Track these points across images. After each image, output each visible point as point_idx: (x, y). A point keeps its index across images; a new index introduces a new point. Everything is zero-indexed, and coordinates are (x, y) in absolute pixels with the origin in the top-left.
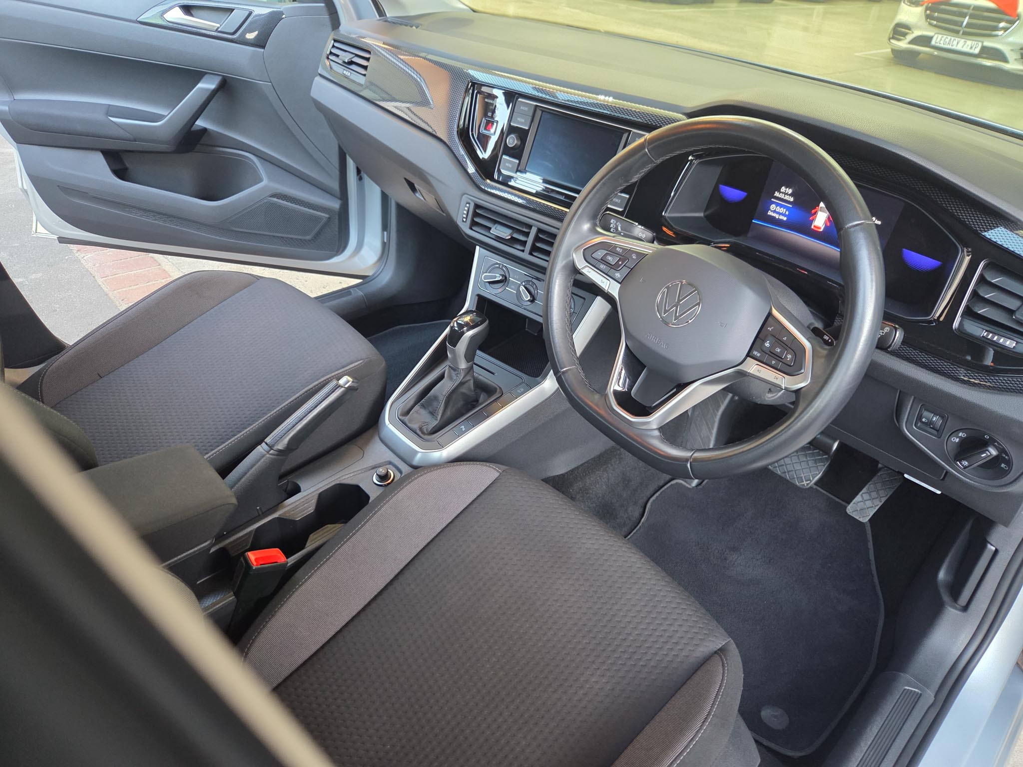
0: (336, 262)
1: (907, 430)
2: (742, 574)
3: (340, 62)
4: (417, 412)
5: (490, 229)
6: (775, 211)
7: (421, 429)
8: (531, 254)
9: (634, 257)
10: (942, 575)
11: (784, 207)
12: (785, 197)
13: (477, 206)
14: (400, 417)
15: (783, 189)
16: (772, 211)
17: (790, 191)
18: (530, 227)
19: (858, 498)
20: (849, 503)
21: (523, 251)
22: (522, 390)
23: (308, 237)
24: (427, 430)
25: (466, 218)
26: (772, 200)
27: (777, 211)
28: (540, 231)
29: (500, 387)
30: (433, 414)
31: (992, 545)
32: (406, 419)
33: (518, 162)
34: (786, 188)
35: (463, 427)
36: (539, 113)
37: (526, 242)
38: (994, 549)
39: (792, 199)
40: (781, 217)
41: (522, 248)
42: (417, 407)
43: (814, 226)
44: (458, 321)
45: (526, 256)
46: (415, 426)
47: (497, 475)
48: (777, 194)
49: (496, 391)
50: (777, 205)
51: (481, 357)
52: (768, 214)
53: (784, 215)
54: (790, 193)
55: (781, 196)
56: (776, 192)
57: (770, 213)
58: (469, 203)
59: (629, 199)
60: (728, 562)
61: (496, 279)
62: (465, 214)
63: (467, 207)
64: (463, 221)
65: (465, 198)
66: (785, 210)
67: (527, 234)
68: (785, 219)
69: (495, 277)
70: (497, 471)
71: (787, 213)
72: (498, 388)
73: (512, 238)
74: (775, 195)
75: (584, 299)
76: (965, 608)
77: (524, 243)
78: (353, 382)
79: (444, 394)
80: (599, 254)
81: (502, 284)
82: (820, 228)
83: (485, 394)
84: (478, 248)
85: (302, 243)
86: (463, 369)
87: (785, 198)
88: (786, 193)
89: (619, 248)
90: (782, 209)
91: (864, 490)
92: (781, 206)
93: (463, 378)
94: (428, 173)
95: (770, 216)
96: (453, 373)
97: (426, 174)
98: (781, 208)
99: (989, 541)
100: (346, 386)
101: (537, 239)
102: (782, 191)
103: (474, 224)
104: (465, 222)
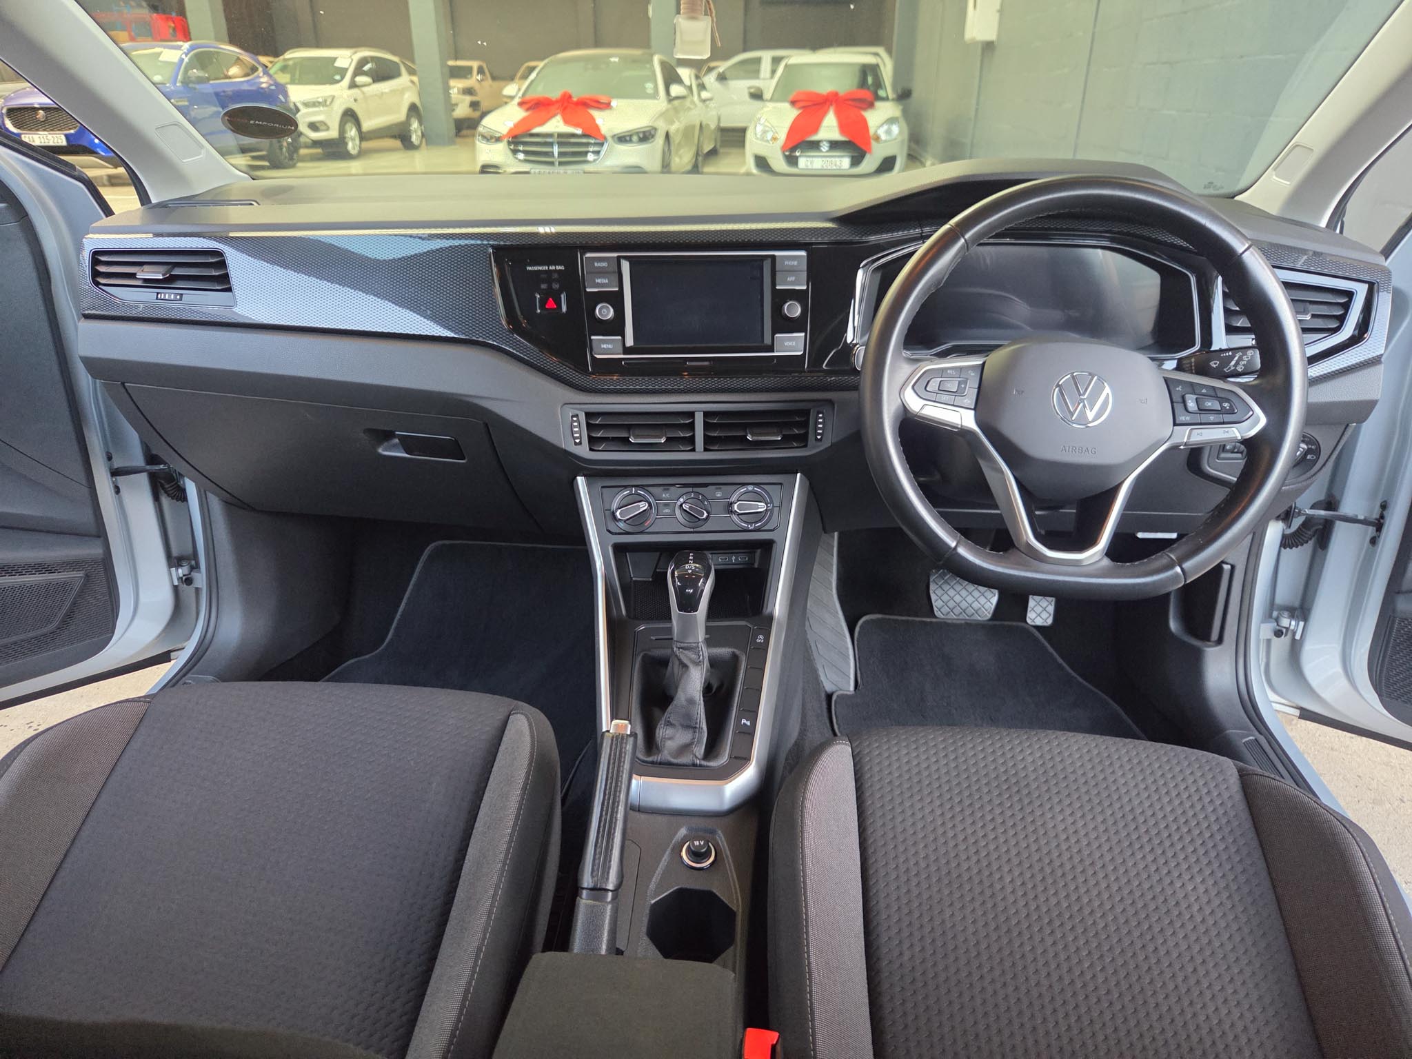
1: (1210, 467)
5: (626, 439)
8: (706, 450)
13: (589, 415)
18: (691, 414)
20: (1026, 619)
21: (693, 450)
23: (51, 627)
25: (580, 438)
28: (707, 414)
30: (692, 728)
31: (1227, 564)
33: (620, 338)
35: (745, 721)
36: (626, 266)
37: (693, 437)
38: (1229, 567)
41: (690, 447)
45: (700, 454)
47: (848, 748)
58: (577, 416)
59: (806, 336)
62: (575, 433)
63: (575, 421)
64: (575, 443)
65: (567, 411)
67: (691, 426)
69: (637, 508)
70: (845, 747)
73: (668, 439)
75: (781, 484)
76: (1220, 641)
77: (691, 440)
81: (649, 514)
84: (581, 481)
85: (41, 643)
86: (701, 643)
94: (471, 396)
101: (707, 426)
103: (596, 441)
104: (580, 443)
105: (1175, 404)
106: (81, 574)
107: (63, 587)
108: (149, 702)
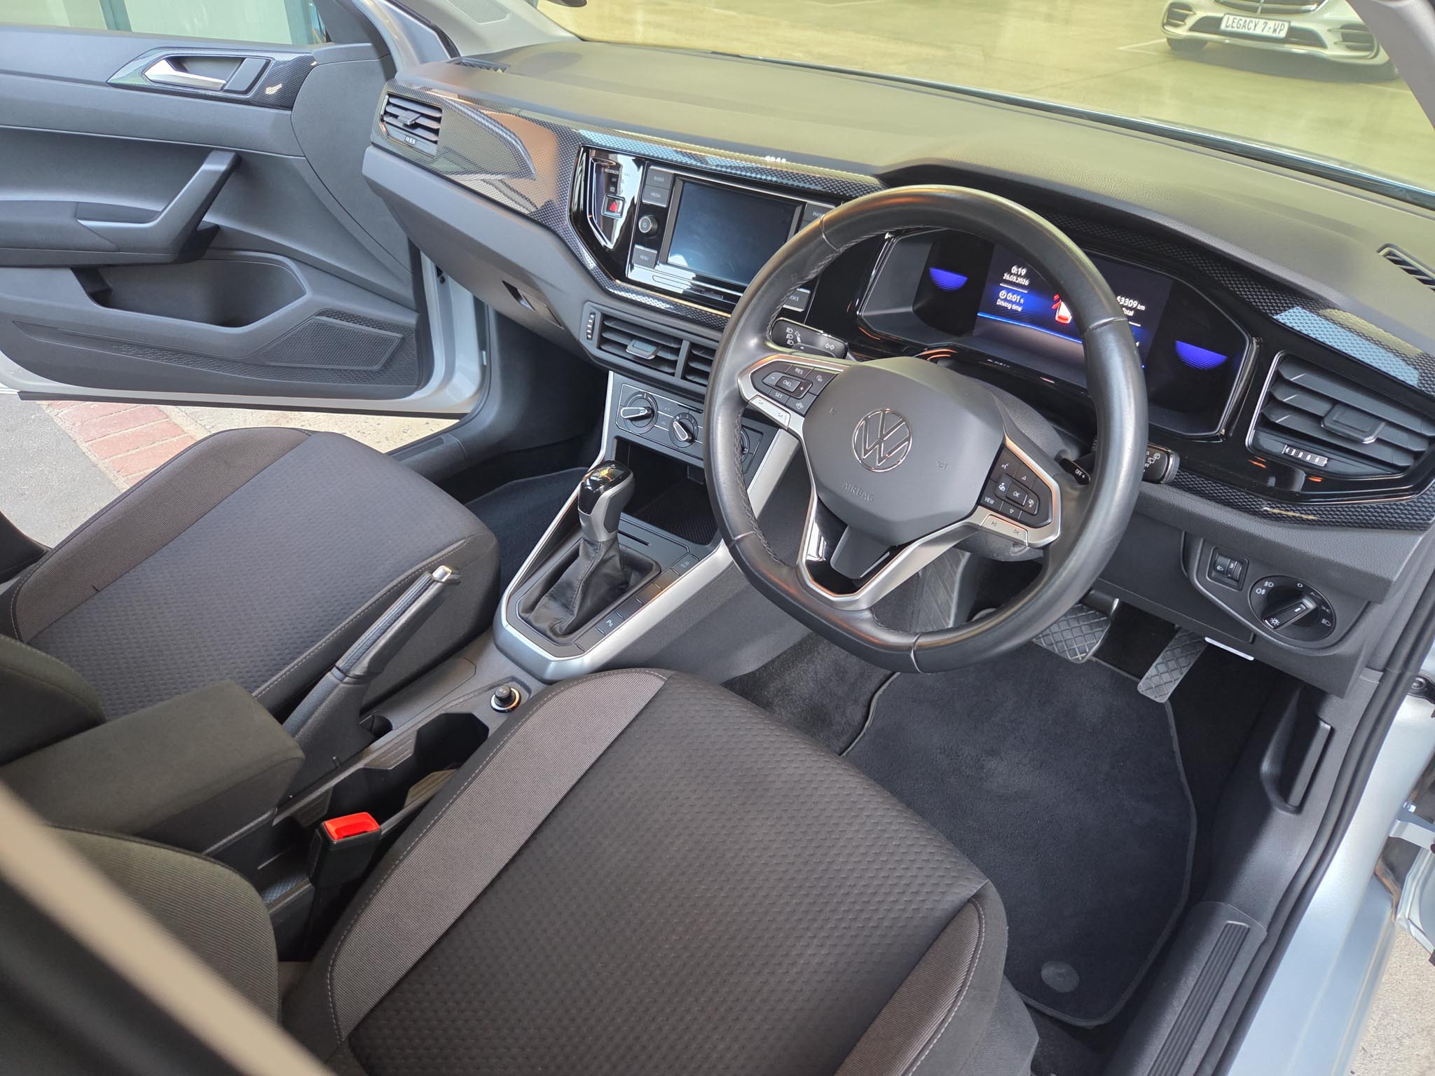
0: (418, 398)
1: (1199, 582)
2: (1006, 786)
3: (400, 125)
4: (544, 606)
5: (625, 346)
6: (1005, 300)
7: (552, 629)
8: (684, 378)
9: (819, 380)
10: (1266, 766)
11: (1018, 293)
12: (1017, 280)
13: (606, 317)
14: (522, 615)
15: (1014, 270)
16: (1002, 300)
17: (1024, 272)
18: (680, 341)
19: (1152, 671)
20: (1141, 678)
21: (673, 374)
22: (687, 563)
23: (376, 368)
24: (560, 629)
25: (592, 334)
26: (1001, 285)
27: (1009, 299)
28: (693, 345)
29: (656, 562)
30: (567, 606)
31: (1325, 723)
32: (531, 616)
33: (656, 252)
34: (1019, 267)
35: (610, 621)
36: (679, 183)
37: (676, 362)
38: (1328, 727)
39: (1026, 282)
40: (1015, 307)
41: (671, 371)
42: (544, 599)
43: (1060, 317)
44: (592, 478)
45: (677, 381)
46: (544, 626)
47: (661, 683)
48: (1006, 277)
49: (652, 569)
50: (1009, 291)
51: (628, 522)
52: (998, 304)
53: (1019, 304)
54: (1023, 274)
55: (1013, 279)
56: (1005, 274)
57: (999, 302)
58: (594, 314)
59: (811, 295)
60: (985, 771)
61: (640, 414)
62: (589, 329)
63: (591, 319)
64: (588, 338)
65: (588, 307)
66: (1019, 297)
67: (676, 352)
68: (1020, 309)
69: (639, 411)
70: (661, 678)
71: (1022, 301)
72: (654, 563)
73: (657, 357)
74: (1004, 278)
75: (762, 433)
76: (1299, 809)
77: (673, 364)
78: (452, 573)
79: (580, 578)
80: (773, 378)
81: (649, 420)
82: (1067, 319)
83: (637, 573)
84: (611, 374)
85: (369, 376)
86: (603, 542)
87: (1017, 282)
88: (1018, 274)
89: (799, 368)
90: (1015, 296)
91: (1159, 660)
92: (1014, 292)
93: (606, 553)
94: (535, 276)
95: (1000, 307)
96: (590, 549)
97: (532, 277)
98: (1013, 294)
99: (1322, 717)
100: (443, 580)
101: (691, 357)
102: (1013, 272)
103: (603, 341)
104: (591, 339)
105: (990, 480)
106: (400, 336)
107: (386, 341)
108: (310, 435)
